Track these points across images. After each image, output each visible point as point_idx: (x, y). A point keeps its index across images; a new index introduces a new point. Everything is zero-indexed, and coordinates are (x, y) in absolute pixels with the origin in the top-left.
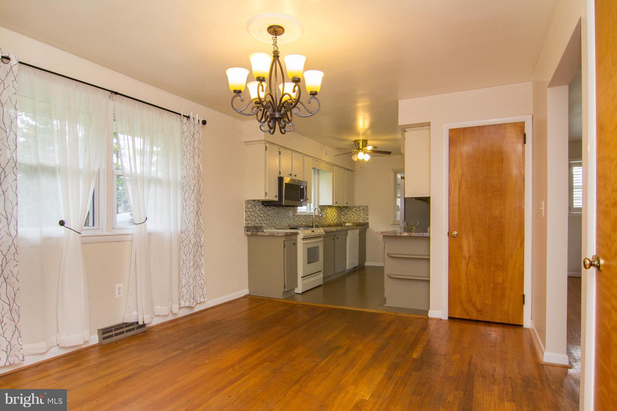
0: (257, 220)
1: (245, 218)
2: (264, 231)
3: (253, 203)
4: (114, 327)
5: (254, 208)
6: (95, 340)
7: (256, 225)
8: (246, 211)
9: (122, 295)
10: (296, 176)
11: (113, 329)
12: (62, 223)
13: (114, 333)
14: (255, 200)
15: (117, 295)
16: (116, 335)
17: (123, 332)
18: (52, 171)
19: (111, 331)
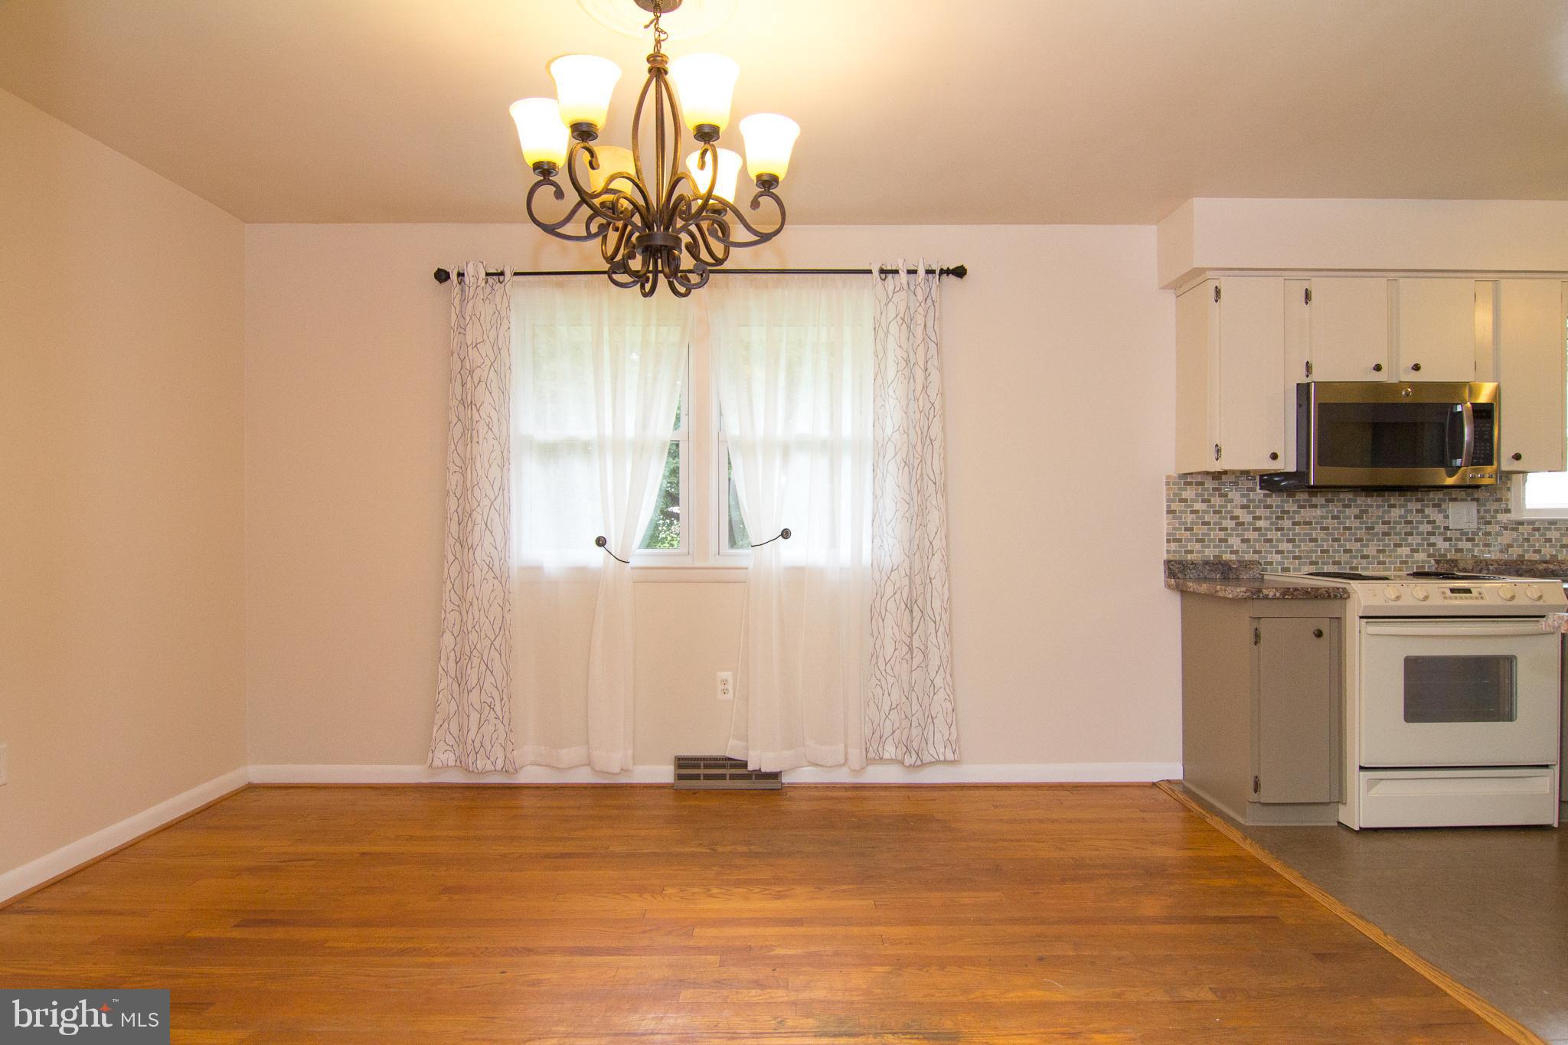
0: (1232, 540)
1: (1168, 534)
2: (1266, 577)
3: (1210, 484)
4: (704, 759)
5: (1217, 501)
6: (665, 774)
7: (1227, 557)
8: (1169, 512)
9: (730, 696)
10: (1417, 367)
11: (702, 763)
12: (601, 542)
13: (702, 771)
14: (1225, 472)
15: (720, 696)
16: (707, 777)
17: (722, 777)
18: (585, 448)
19: (698, 767)
